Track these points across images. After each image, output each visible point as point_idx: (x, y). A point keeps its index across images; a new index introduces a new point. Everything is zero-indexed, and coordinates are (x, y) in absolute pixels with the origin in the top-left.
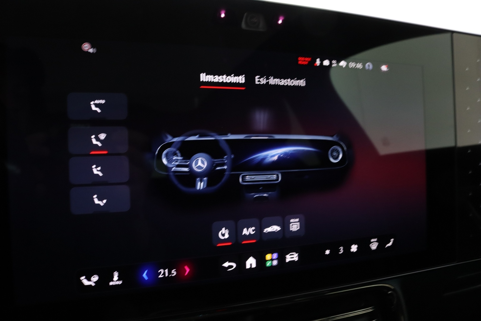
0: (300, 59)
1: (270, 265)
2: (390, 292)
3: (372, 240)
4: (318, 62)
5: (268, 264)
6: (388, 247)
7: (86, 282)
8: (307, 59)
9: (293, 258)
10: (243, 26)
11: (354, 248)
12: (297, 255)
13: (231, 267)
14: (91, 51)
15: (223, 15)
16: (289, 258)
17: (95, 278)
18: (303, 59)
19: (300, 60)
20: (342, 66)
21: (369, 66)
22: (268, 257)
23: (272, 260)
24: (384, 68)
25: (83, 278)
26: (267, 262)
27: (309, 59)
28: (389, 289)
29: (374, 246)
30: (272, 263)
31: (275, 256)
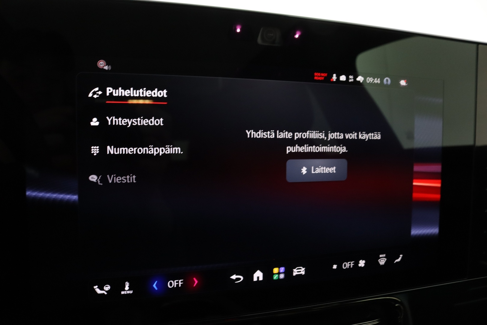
0: (316, 74)
1: (277, 278)
2: (397, 305)
3: (381, 256)
4: (334, 77)
5: (275, 277)
6: (396, 262)
7: (99, 291)
8: (323, 75)
9: (300, 272)
10: (259, 41)
11: (362, 263)
12: (303, 269)
13: (238, 279)
14: (106, 68)
15: (238, 30)
16: (295, 272)
17: (107, 288)
18: (319, 74)
19: (316, 76)
20: (359, 81)
21: (387, 80)
22: (276, 270)
23: (279, 273)
24: (403, 83)
25: (96, 287)
26: (274, 275)
27: (325, 75)
28: (396, 302)
29: (382, 262)
30: (279, 276)
31: (282, 269)
